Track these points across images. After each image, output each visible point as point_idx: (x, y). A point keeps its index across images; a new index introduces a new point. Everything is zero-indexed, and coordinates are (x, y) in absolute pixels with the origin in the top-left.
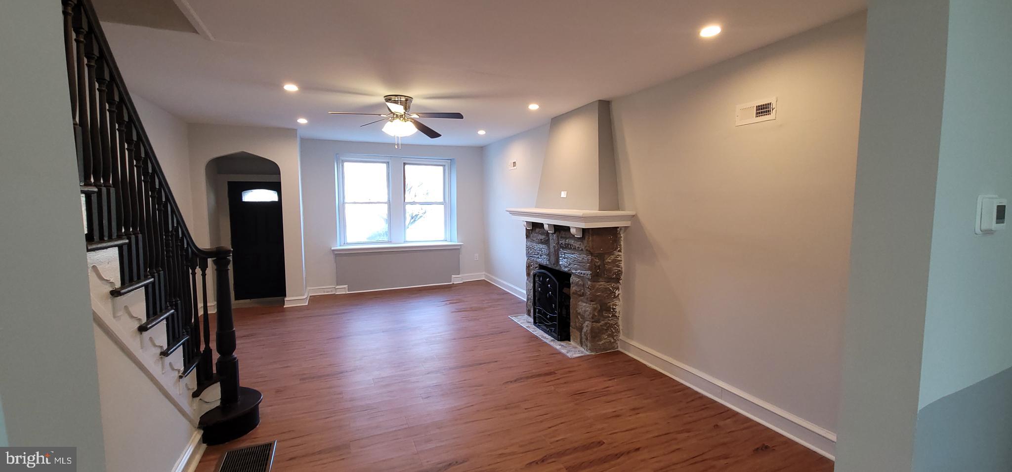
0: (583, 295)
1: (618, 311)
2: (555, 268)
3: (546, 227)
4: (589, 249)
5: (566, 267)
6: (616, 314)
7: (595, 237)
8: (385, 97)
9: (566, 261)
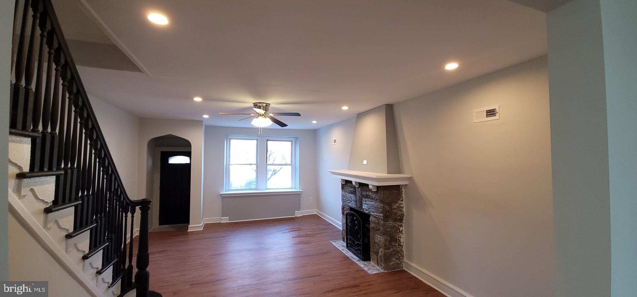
0: (378, 230)
1: (402, 242)
2: (360, 210)
3: (354, 183)
4: (381, 199)
5: (367, 210)
6: (401, 244)
7: (385, 191)
8: (253, 103)
9: (367, 206)
